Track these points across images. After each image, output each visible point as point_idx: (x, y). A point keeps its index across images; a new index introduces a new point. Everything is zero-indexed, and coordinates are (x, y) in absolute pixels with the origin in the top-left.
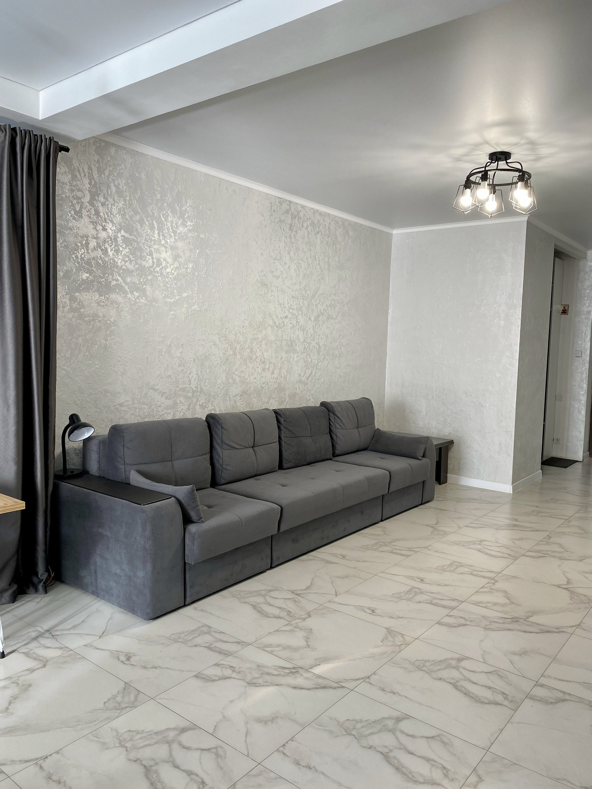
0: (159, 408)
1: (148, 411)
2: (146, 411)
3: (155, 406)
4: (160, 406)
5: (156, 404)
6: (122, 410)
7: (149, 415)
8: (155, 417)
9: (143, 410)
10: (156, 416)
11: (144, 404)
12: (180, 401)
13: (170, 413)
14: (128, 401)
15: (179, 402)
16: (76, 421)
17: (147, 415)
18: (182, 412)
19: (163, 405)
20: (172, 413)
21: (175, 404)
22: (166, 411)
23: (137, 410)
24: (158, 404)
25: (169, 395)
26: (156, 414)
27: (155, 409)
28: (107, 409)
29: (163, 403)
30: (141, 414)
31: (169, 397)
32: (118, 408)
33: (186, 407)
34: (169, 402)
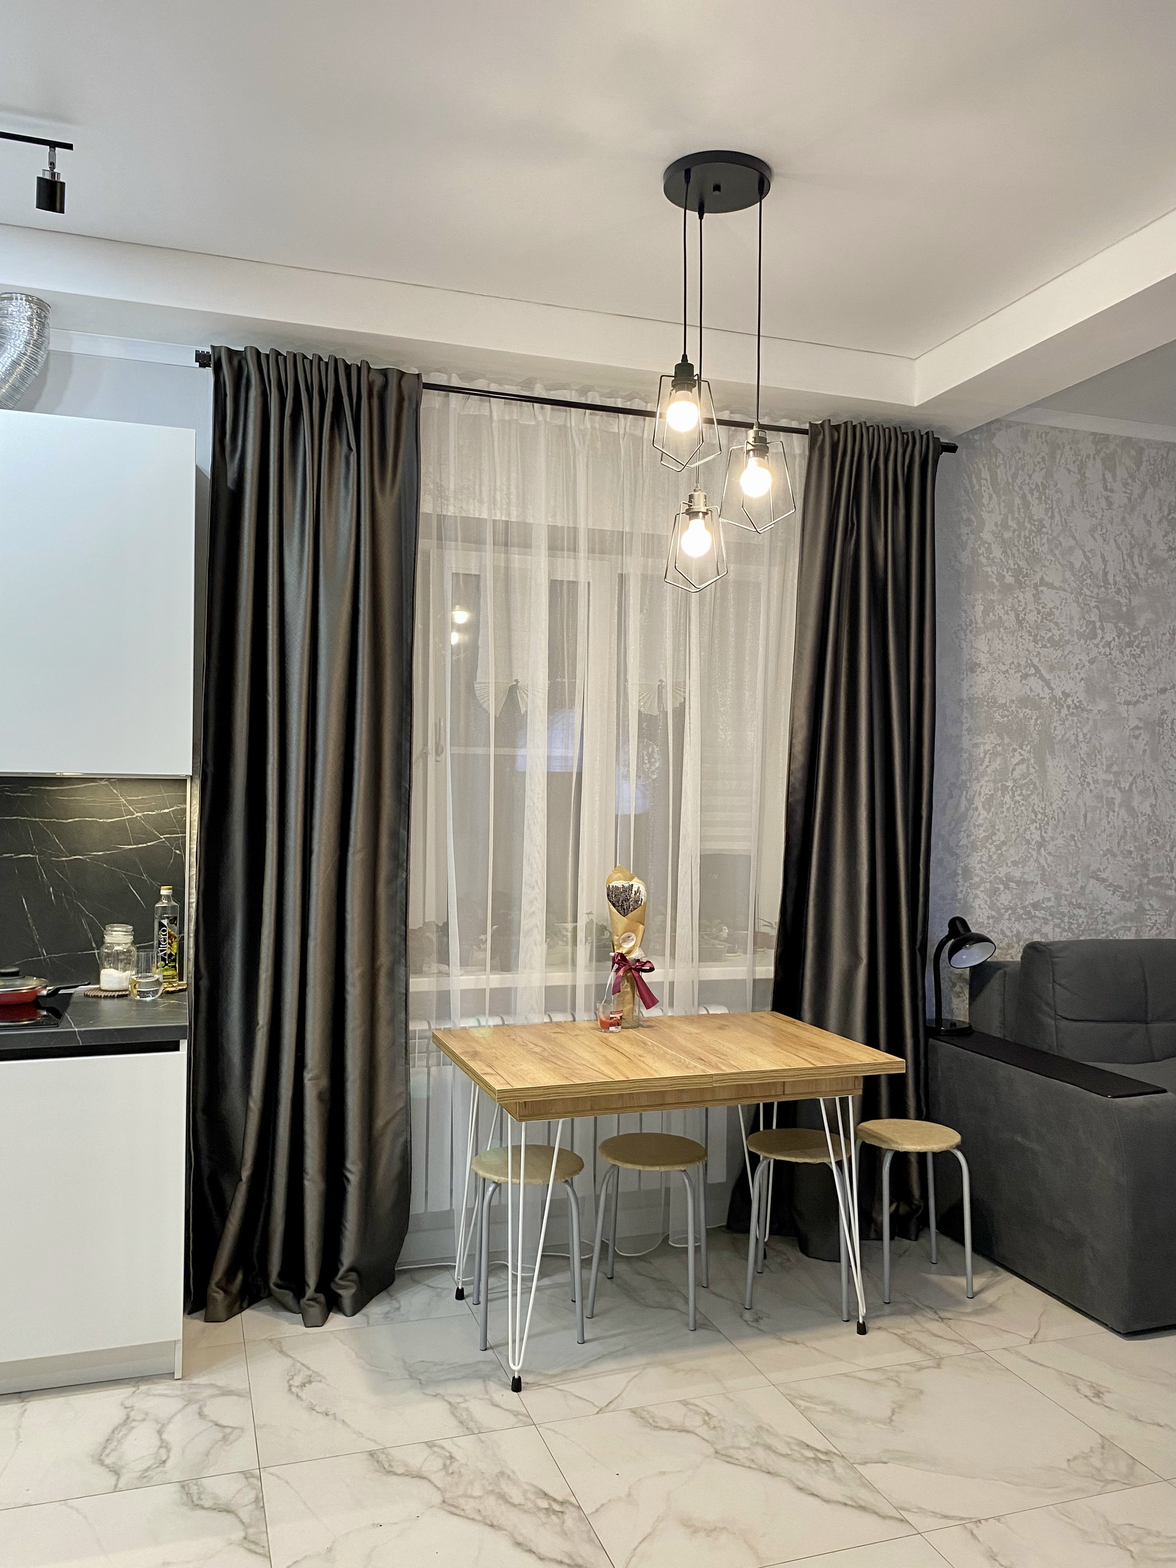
0: (1108, 917)
1: (1087, 922)
2: (1083, 922)
3: (1100, 912)
4: (1110, 913)
5: (1102, 909)
6: (1037, 917)
7: (1089, 930)
8: (1099, 933)
9: (1077, 920)
10: (1103, 933)
11: (1079, 906)
12: (1150, 904)
13: (1131, 928)
14: (1049, 899)
15: (1148, 907)
16: (961, 930)
17: (1084, 930)
18: (1155, 929)
19: (1116, 911)
20: (1134, 929)
21: (1141, 910)
22: (1122, 924)
23: (1066, 919)
24: (1107, 908)
25: (1126, 892)
26: (1103, 928)
27: (1101, 920)
28: (1010, 912)
29: (1115, 908)
30: (1073, 926)
31: (1128, 895)
32: (1030, 912)
33: (1164, 918)
34: (1130, 907)
